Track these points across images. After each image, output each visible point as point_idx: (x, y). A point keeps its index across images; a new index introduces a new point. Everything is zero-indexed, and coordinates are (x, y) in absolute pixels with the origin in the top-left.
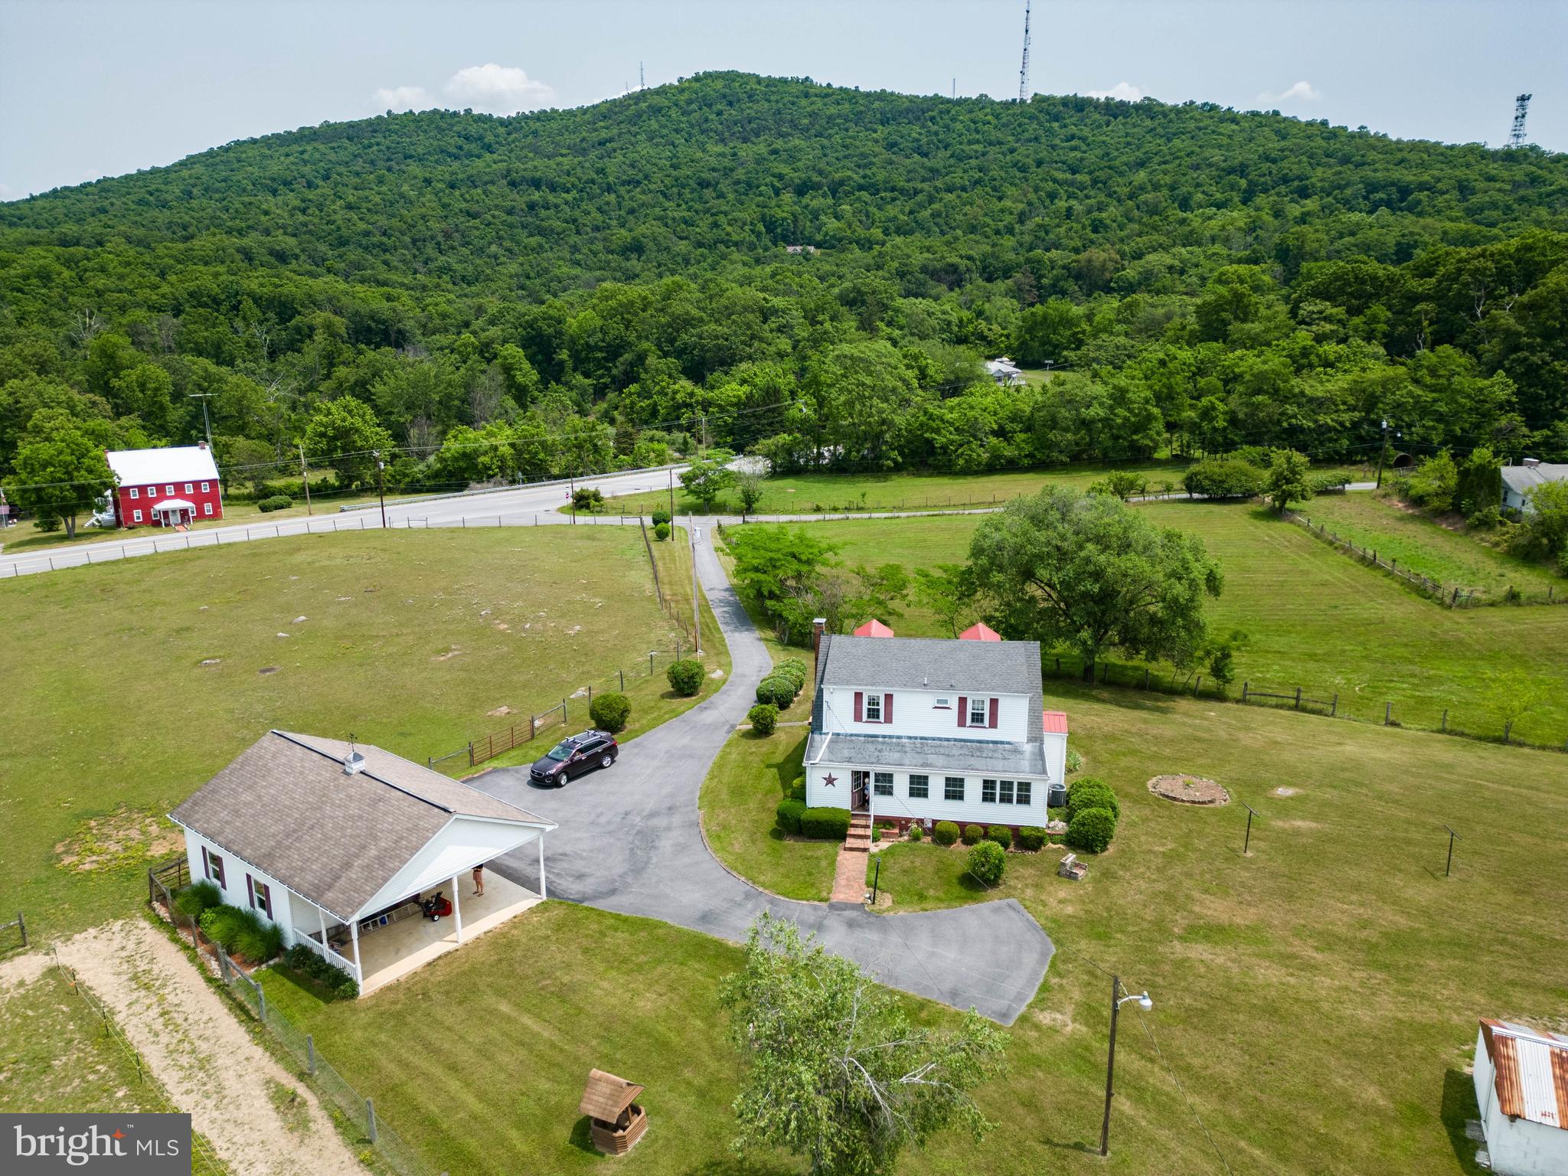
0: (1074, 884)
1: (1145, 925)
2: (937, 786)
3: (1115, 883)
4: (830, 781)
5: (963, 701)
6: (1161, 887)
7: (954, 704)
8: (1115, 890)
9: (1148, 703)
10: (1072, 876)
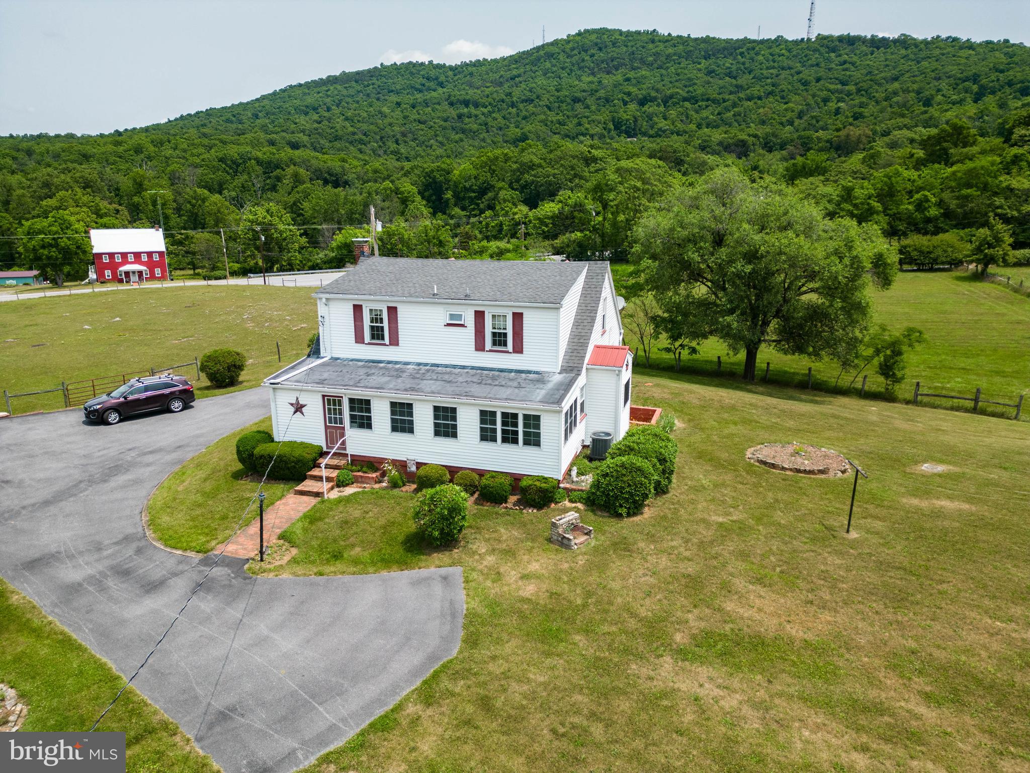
0: (564, 554)
1: (632, 624)
2: (423, 418)
3: (621, 557)
4: (299, 408)
5: (479, 316)
6: (691, 568)
7: (469, 319)
8: (617, 566)
9: (803, 397)
10: (564, 543)
